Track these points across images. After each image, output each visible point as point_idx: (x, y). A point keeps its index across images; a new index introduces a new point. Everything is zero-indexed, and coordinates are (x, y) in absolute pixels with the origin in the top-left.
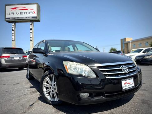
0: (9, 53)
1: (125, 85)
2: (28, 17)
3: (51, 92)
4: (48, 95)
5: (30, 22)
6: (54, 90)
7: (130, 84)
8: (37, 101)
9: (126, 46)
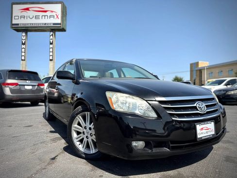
0: (16, 78)
1: (202, 132)
2: (48, 24)
3: (85, 139)
4: (79, 144)
5: (50, 31)
6: (89, 136)
7: (209, 130)
8: (62, 153)
9: (197, 73)
